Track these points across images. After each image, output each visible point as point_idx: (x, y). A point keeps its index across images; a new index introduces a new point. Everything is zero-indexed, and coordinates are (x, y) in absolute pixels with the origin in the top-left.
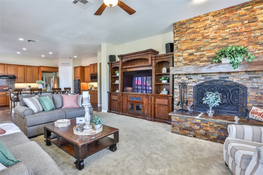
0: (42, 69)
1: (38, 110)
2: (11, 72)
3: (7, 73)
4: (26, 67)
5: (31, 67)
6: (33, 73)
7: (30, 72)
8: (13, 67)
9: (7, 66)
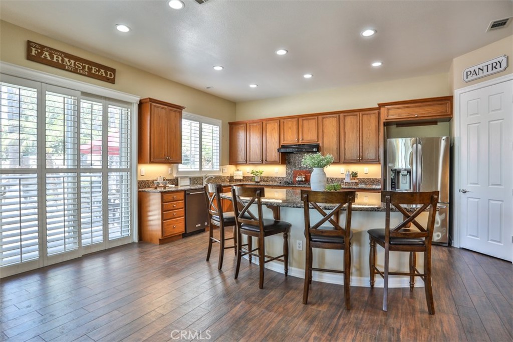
0: (384, 115)
2: (309, 136)
3: (302, 140)
4: (345, 116)
5: (356, 115)
6: (364, 132)
7: (355, 131)
8: (314, 120)
9: (303, 120)
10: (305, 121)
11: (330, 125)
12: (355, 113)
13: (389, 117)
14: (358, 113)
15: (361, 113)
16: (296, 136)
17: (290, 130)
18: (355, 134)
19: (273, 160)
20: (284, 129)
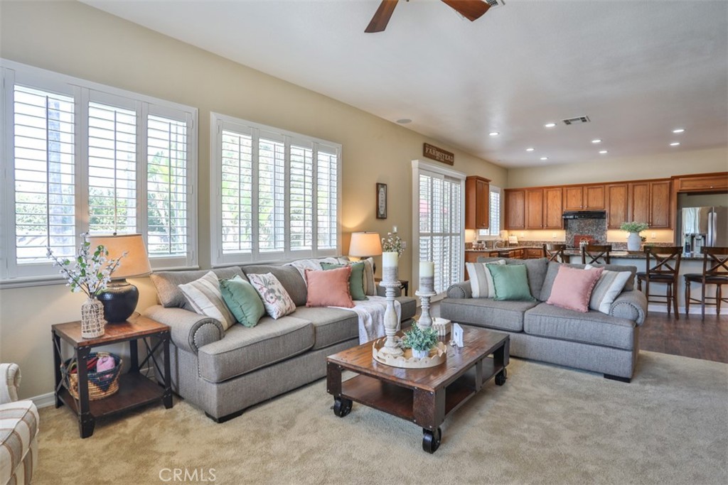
0: (677, 186)
1: (480, 293)
2: (595, 203)
3: (588, 207)
4: (634, 186)
5: (646, 185)
6: (654, 201)
7: (644, 200)
8: (600, 189)
9: (588, 189)
10: (590, 190)
11: (618, 194)
12: (645, 183)
13: (683, 188)
14: (648, 183)
15: (651, 183)
16: (581, 203)
17: (574, 199)
18: (644, 203)
19: (555, 225)
20: (567, 197)
